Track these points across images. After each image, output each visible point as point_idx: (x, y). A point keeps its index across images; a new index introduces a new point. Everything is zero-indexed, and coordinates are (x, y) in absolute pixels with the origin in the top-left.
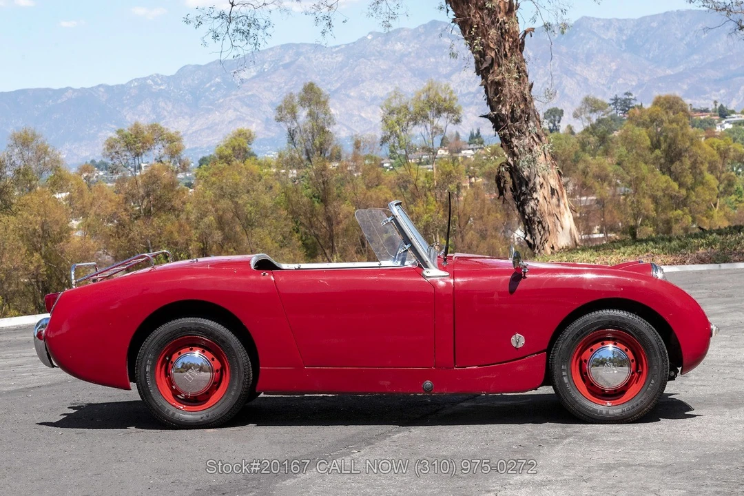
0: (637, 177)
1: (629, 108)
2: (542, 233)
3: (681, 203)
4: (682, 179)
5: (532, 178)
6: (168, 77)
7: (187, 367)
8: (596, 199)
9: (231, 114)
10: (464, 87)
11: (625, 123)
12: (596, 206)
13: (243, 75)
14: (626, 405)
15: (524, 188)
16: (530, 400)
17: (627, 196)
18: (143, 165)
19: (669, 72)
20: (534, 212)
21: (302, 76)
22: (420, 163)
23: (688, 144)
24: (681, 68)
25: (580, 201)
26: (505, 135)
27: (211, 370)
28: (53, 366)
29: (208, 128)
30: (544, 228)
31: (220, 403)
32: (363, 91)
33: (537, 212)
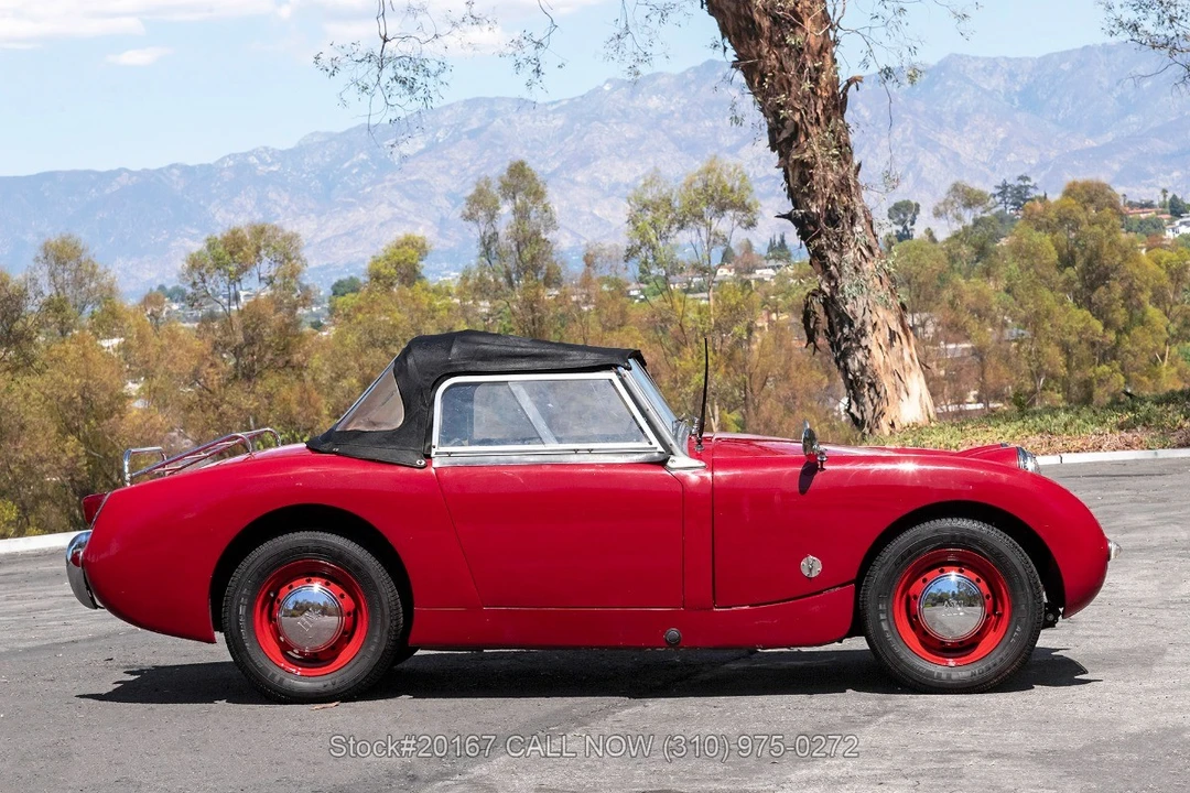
0: (1037, 313)
1: (1026, 200)
2: (875, 401)
4: (1110, 315)
6: (282, 152)
7: (301, 609)
8: (972, 348)
9: (384, 212)
10: (760, 167)
11: (1017, 225)
12: (970, 358)
13: (405, 149)
14: (977, 665)
15: (846, 330)
16: (834, 659)
17: (1021, 342)
18: (242, 294)
19: (1090, 143)
20: (863, 369)
21: (499, 150)
22: (687, 291)
23: (1119, 259)
24: (1109, 137)
25: (946, 351)
26: (818, 246)
27: (339, 612)
28: (96, 607)
29: (347, 234)
30: (878, 394)
31: (352, 663)
32: (596, 174)
33: (867, 368)
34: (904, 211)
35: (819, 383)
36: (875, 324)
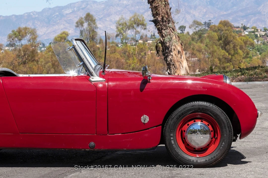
0: (213, 51)
1: (210, 26)
2: (174, 69)
3: (229, 61)
4: (230, 52)
5: (170, 46)
6: (38, 12)
8: (198, 60)
9: (62, 26)
11: (208, 31)
12: (197, 62)
13: (67, 12)
14: (208, 157)
15: (167, 51)
17: (209, 58)
19: (225, 13)
20: (171, 61)
22: (132, 45)
23: (232, 39)
24: (229, 12)
25: (191, 60)
26: (159, 28)
29: (53, 31)
30: (175, 67)
32: (111, 19)
33: (172, 60)
34: (182, 28)
35: (161, 67)
36: (174, 49)
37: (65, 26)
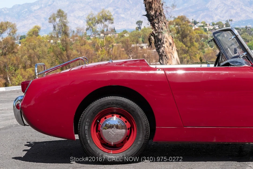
3: (186, 52)
4: (187, 44)
5: (162, 39)
6: (9, 9)
13: (35, 8)
19: (177, 9)
21: (55, 9)
24: (181, 8)
27: (124, 128)
29: (23, 26)
30: (167, 58)
31: (130, 149)
33: (164, 52)
34: (139, 23)
36: (166, 41)
37: (33, 21)
